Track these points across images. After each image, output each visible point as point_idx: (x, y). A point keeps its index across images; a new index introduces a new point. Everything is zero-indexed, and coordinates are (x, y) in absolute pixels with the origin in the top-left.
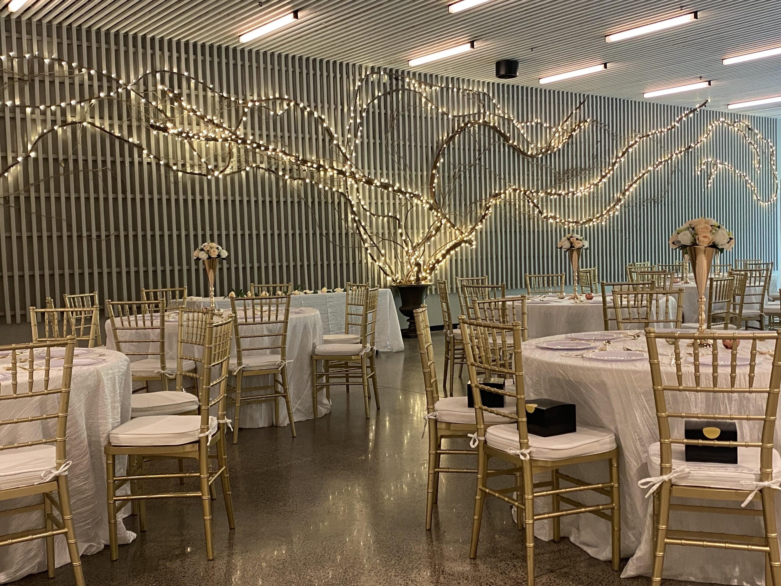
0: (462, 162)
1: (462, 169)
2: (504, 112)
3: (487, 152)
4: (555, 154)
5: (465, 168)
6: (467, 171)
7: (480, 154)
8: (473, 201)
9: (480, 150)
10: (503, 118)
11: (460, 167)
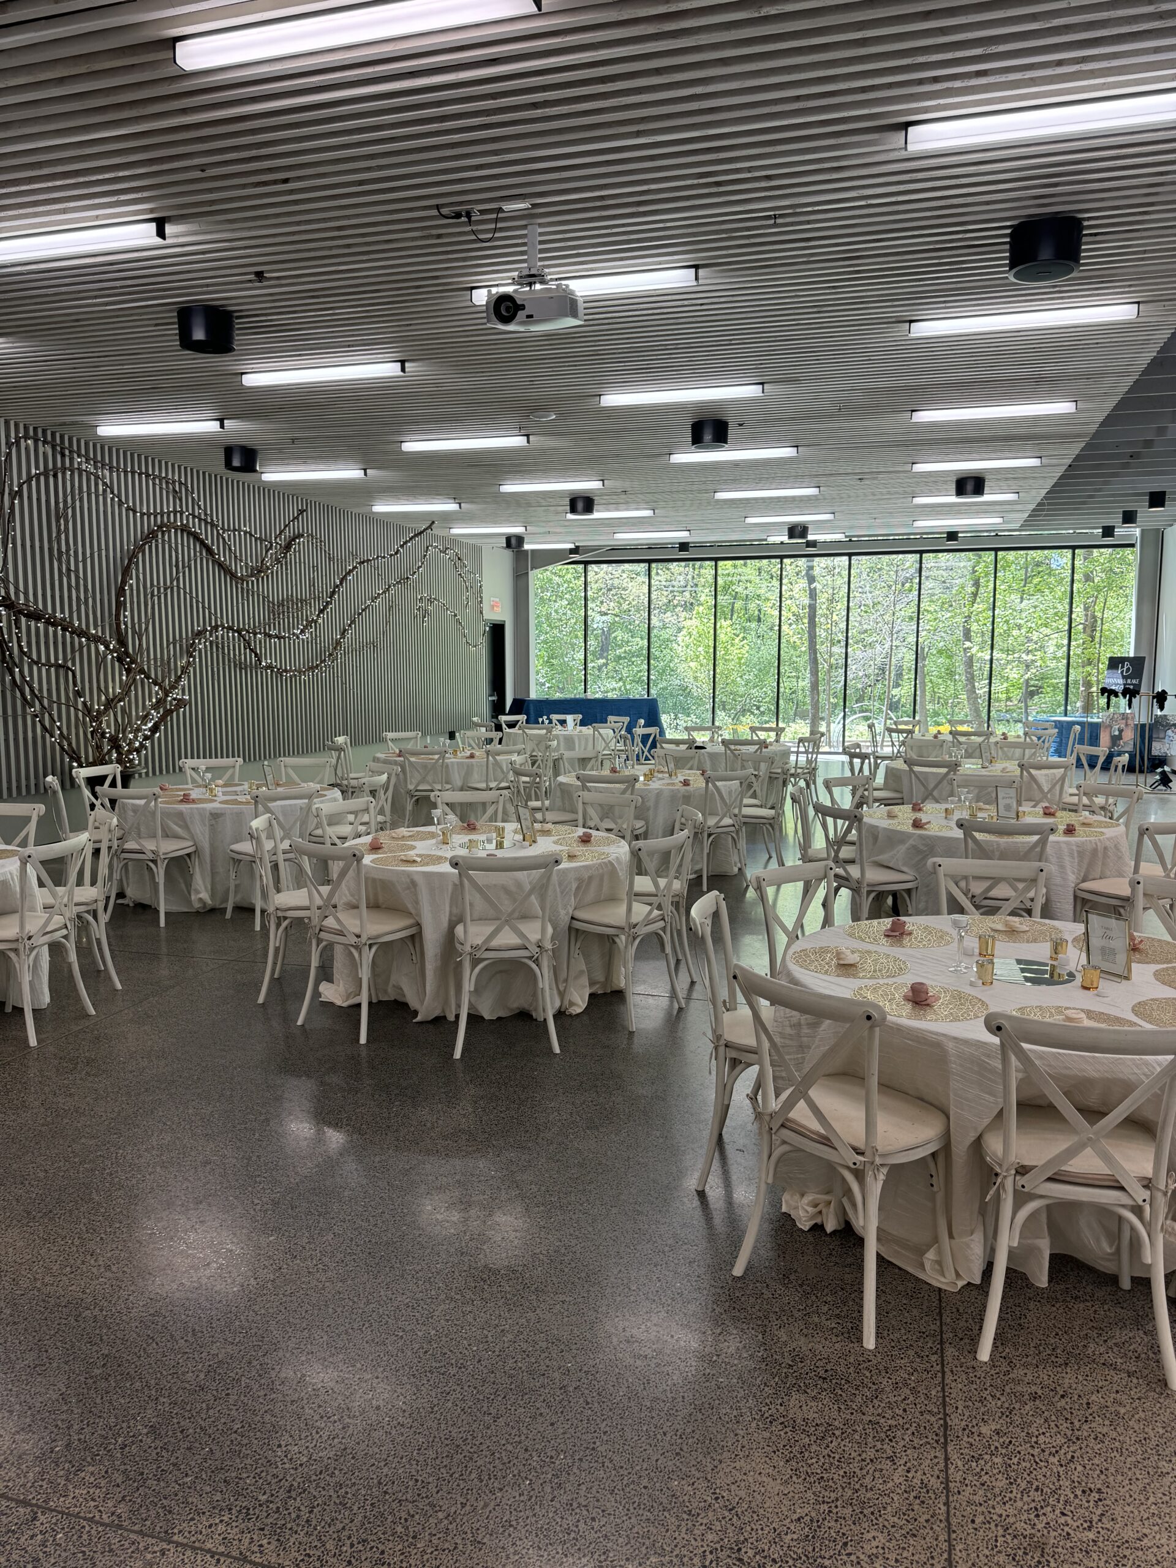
0: (155, 583)
1: (156, 593)
2: (206, 514)
3: (187, 569)
4: (268, 577)
5: (159, 589)
6: (162, 596)
7: (177, 573)
8: (171, 640)
9: (177, 566)
10: (205, 520)
11: (153, 591)
